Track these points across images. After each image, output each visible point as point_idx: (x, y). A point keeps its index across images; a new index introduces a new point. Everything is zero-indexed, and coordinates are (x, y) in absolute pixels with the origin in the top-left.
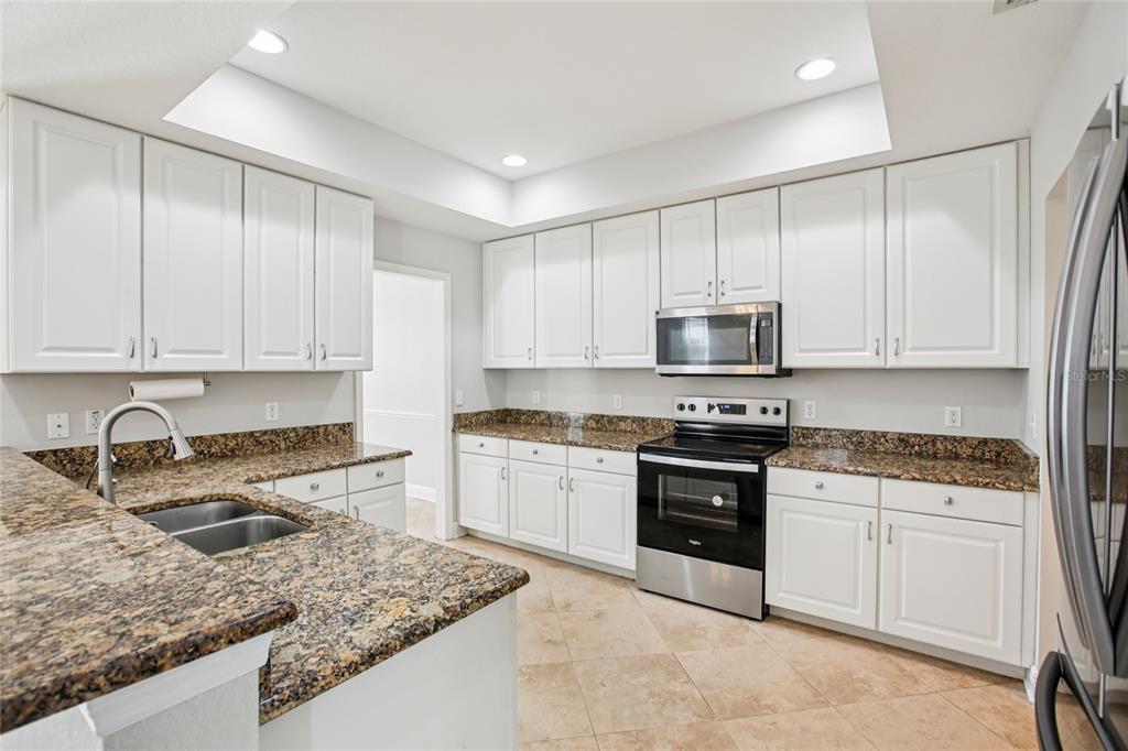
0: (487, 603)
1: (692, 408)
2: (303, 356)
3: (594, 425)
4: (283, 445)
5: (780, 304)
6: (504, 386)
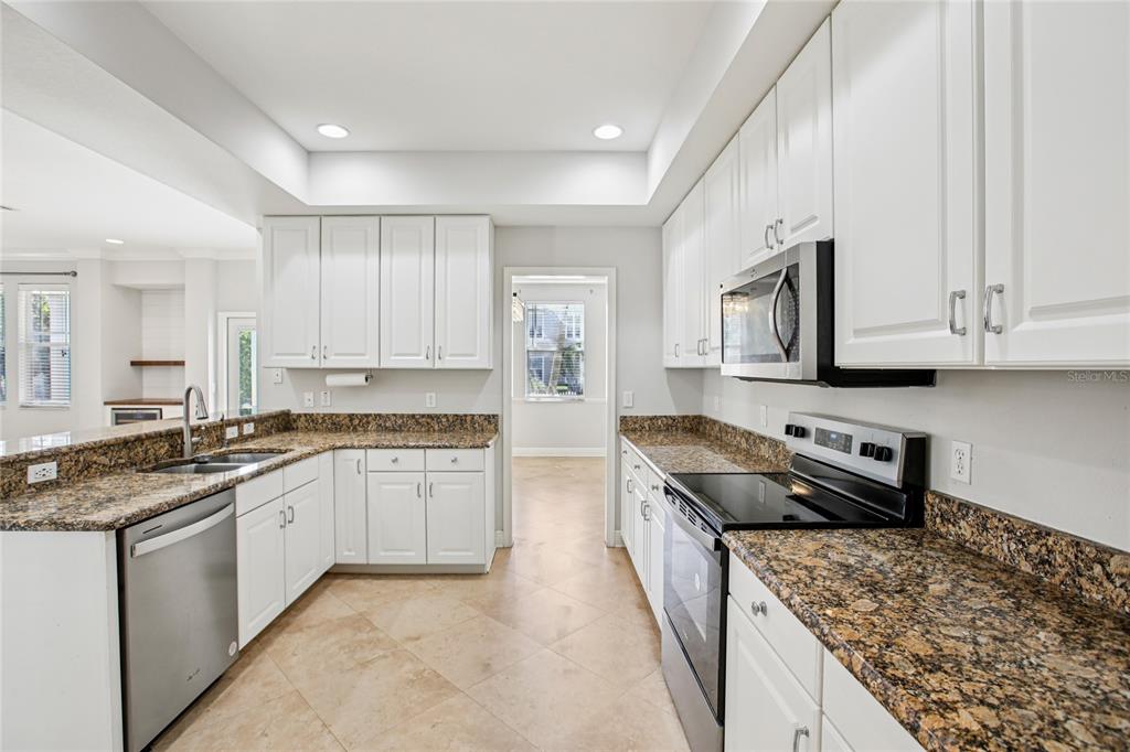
2: (423, 357)
4: (436, 428)
5: (831, 244)
6: (701, 390)
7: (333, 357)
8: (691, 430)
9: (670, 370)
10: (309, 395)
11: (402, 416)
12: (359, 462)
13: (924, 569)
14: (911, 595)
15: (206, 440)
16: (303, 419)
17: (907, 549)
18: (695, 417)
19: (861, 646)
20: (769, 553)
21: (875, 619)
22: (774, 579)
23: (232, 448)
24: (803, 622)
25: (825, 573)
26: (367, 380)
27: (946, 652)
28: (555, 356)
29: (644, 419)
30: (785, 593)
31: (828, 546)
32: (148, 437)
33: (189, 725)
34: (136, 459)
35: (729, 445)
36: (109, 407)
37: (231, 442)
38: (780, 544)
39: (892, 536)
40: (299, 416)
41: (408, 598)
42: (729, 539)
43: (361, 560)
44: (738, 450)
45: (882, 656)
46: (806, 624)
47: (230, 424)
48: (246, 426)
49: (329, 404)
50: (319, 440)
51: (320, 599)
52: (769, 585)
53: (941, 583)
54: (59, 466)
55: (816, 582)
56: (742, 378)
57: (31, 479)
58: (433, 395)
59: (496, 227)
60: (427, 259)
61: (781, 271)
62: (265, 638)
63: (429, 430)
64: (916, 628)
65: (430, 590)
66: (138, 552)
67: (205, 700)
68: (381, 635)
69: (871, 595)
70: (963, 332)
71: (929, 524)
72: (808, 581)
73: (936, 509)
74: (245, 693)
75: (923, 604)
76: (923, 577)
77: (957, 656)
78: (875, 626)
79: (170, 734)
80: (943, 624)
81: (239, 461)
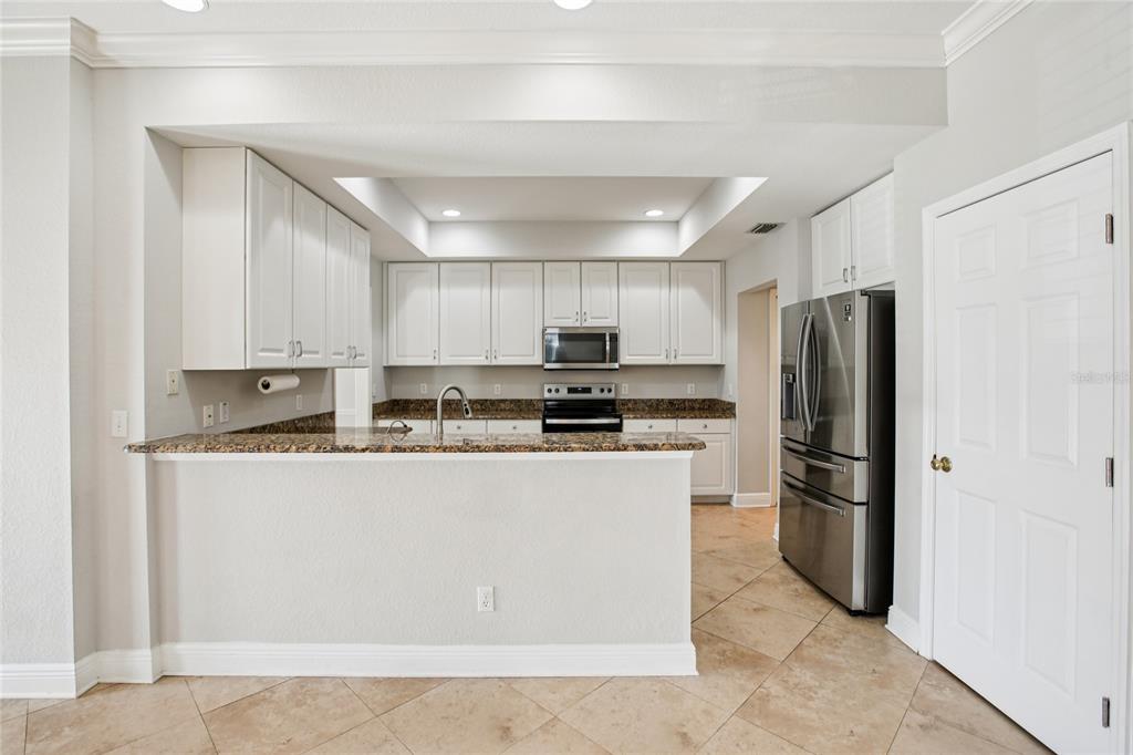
1: (550, 391)
3: (479, 407)
10: (207, 410)
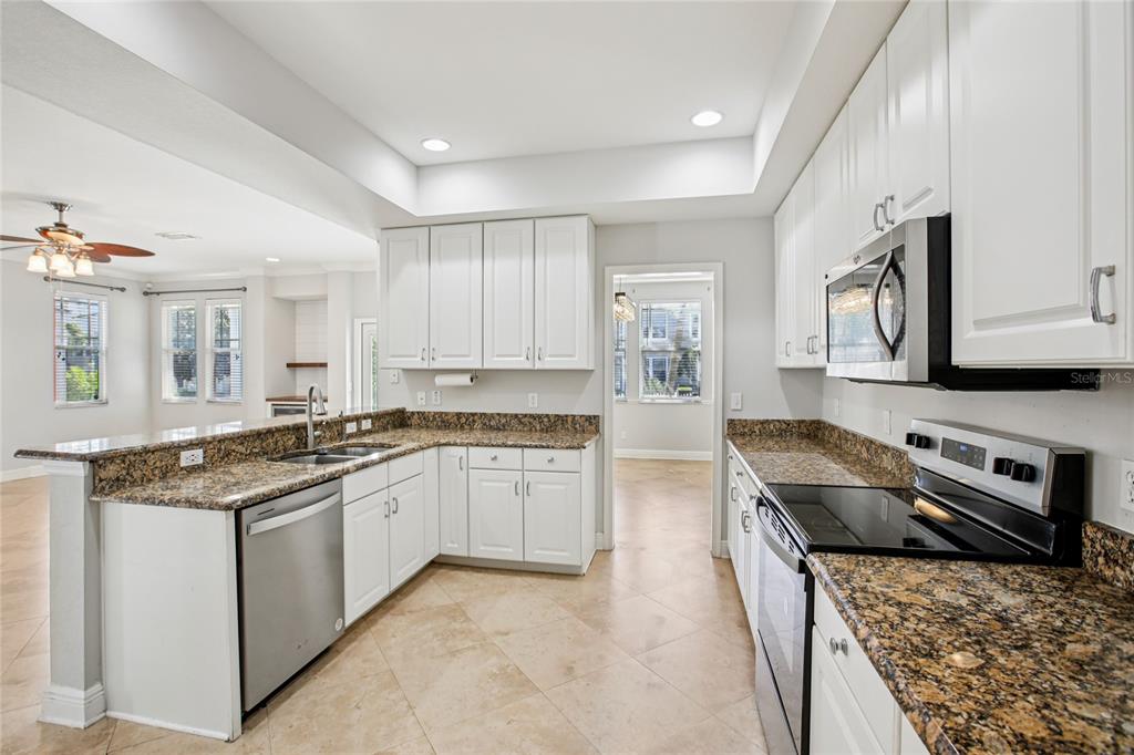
0: (190, 507)
2: (523, 358)
4: (538, 428)
5: (947, 220)
6: (820, 392)
7: (441, 359)
8: (808, 436)
9: (783, 370)
10: (421, 395)
11: (506, 415)
12: (461, 458)
13: (1067, 621)
14: (1036, 654)
15: (328, 434)
16: (416, 416)
17: (1048, 593)
18: (813, 422)
19: (943, 712)
20: (857, 582)
21: (974, 680)
22: (852, 613)
23: (350, 442)
24: (878, 670)
25: (922, 614)
26: (472, 380)
27: (1068, 737)
28: (672, 356)
29: (755, 423)
30: (864, 632)
31: (936, 581)
32: (278, 430)
33: (299, 689)
34: (268, 449)
35: (849, 454)
36: (270, 403)
37: (351, 436)
38: (874, 573)
39: (1032, 575)
40: (413, 413)
41: (504, 593)
42: (815, 562)
43: (463, 553)
44: (858, 460)
45: (969, 729)
46: (880, 673)
47: (349, 420)
48: (364, 422)
49: (439, 402)
50: (426, 437)
51: (423, 587)
52: (847, 621)
53: (1087, 642)
54: (205, 452)
55: (906, 624)
56: (852, 380)
57: (183, 463)
58: (536, 395)
59: (596, 226)
60: (527, 262)
61: (886, 254)
62: (371, 617)
63: (531, 430)
64: (1030, 698)
65: (524, 587)
66: (252, 532)
67: (313, 668)
68: (474, 627)
69: (977, 647)
70: (1112, 320)
71: (1089, 564)
72: (897, 620)
73: (1098, 546)
74: (347, 665)
75: (1052, 668)
76: (1061, 632)
77: (1082, 745)
78: (971, 689)
79: (283, 695)
80: (1073, 699)
81: (355, 454)
